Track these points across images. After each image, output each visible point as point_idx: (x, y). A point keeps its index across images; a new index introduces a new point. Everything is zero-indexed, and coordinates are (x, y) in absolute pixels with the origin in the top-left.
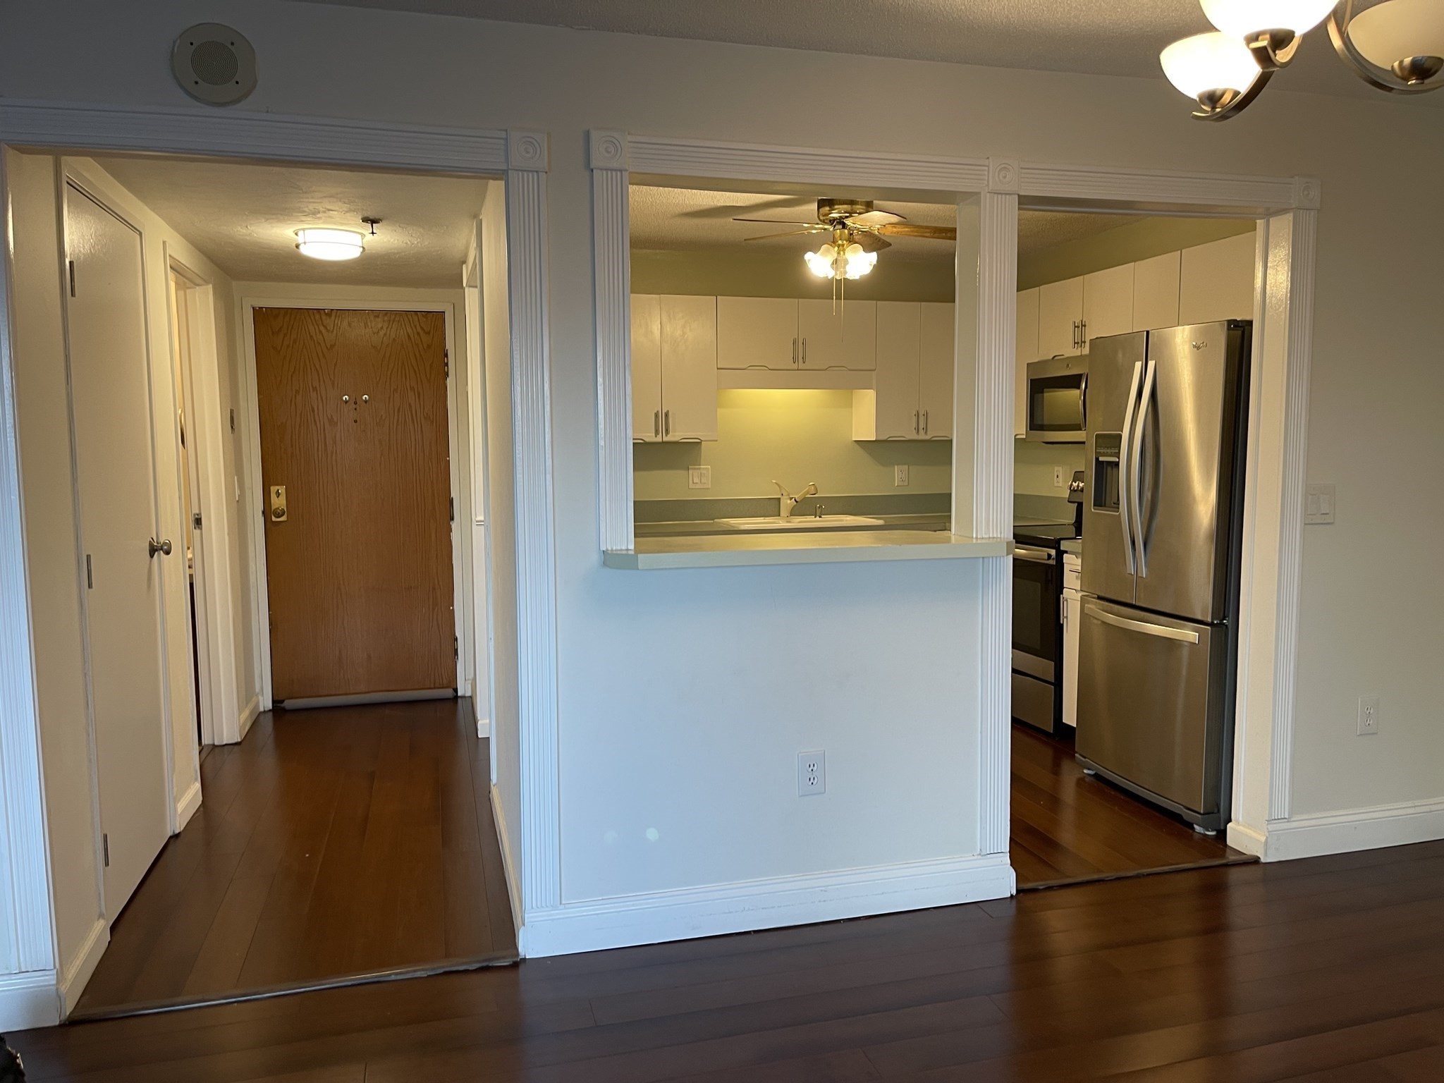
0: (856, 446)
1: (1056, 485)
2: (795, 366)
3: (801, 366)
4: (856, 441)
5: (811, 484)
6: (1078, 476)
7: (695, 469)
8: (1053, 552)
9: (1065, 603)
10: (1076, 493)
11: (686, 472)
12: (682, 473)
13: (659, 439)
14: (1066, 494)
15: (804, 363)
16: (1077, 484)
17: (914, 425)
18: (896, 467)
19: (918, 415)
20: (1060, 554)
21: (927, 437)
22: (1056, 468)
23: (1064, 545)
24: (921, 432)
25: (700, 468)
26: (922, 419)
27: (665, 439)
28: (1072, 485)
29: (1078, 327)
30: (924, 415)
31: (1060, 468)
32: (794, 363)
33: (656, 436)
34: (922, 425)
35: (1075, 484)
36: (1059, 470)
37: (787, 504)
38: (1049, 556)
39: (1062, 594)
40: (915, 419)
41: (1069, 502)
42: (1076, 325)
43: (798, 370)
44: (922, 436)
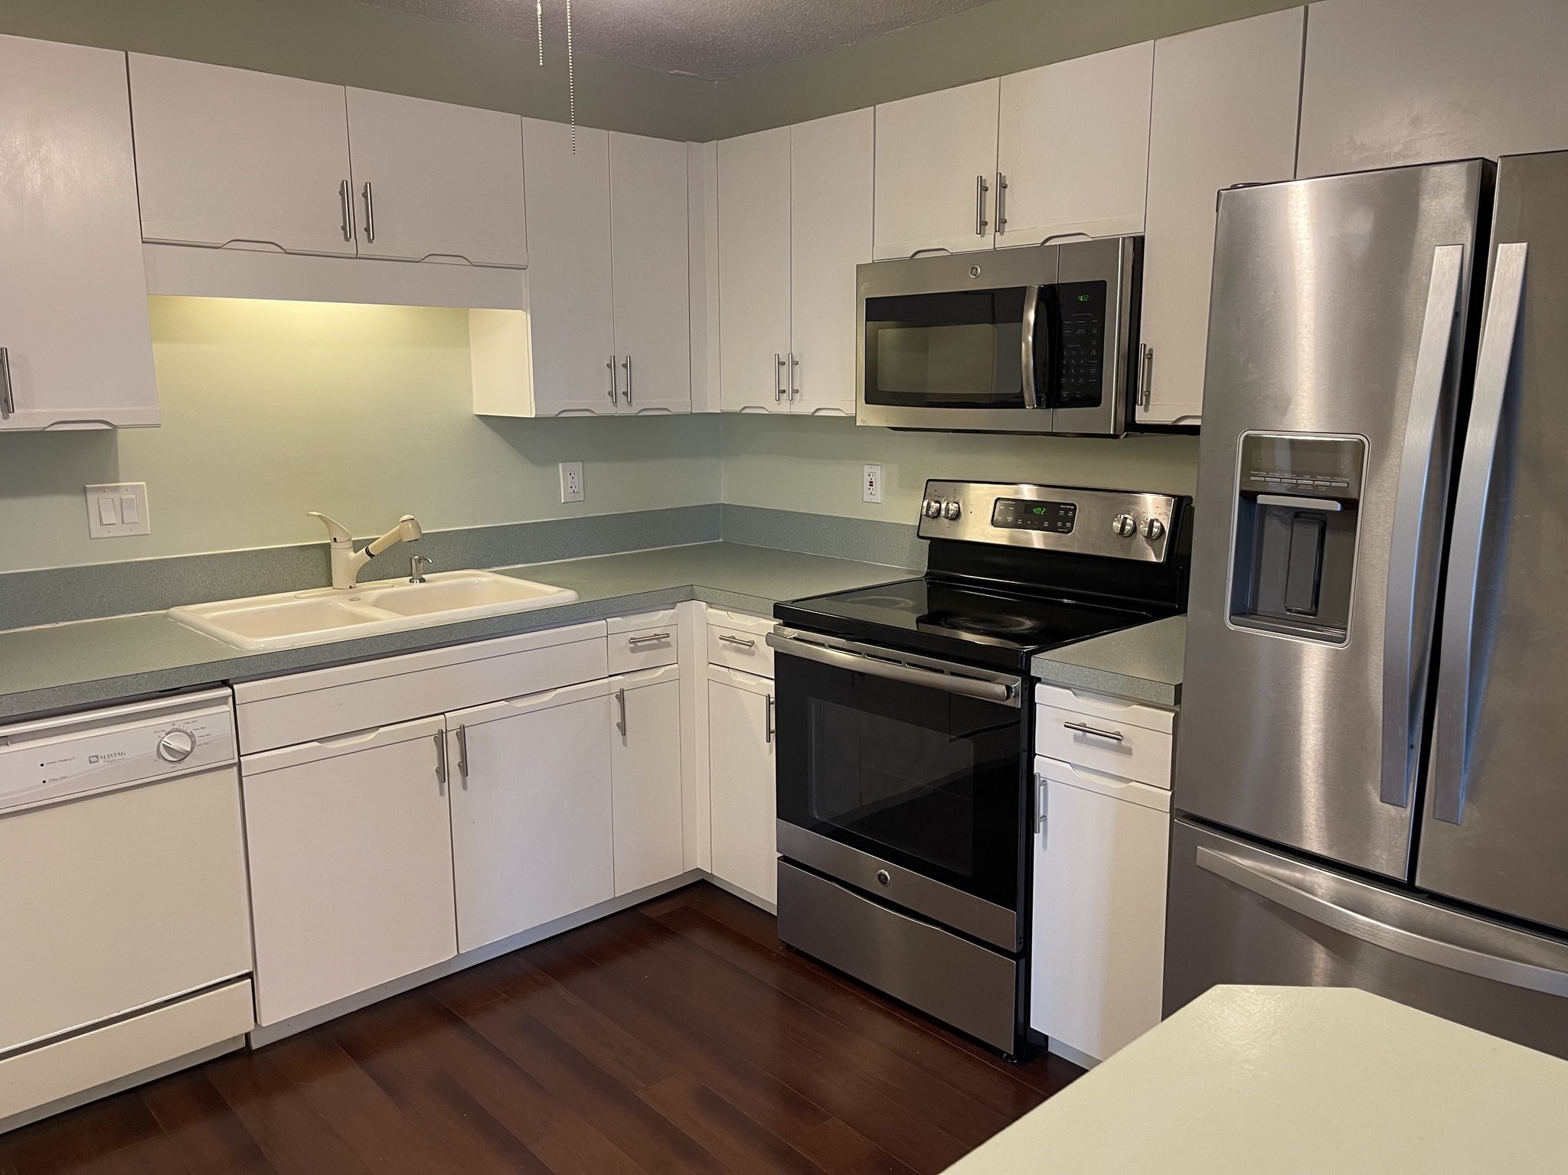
0: (484, 427)
1: (868, 498)
2: (349, 248)
3: (365, 249)
4: (483, 418)
5: (405, 517)
7: (103, 490)
8: (1017, 683)
11: (80, 499)
12: (69, 501)
15: (370, 241)
17: (606, 386)
19: (613, 365)
20: (1025, 683)
21: (632, 411)
22: (867, 469)
23: (1032, 665)
24: (620, 399)
25: (116, 489)
26: (622, 374)
27: (5, 425)
30: (626, 365)
31: (877, 470)
32: (347, 239)
34: (621, 386)
37: (347, 558)
38: (1009, 691)
40: (606, 373)
43: (357, 258)
44: (622, 409)
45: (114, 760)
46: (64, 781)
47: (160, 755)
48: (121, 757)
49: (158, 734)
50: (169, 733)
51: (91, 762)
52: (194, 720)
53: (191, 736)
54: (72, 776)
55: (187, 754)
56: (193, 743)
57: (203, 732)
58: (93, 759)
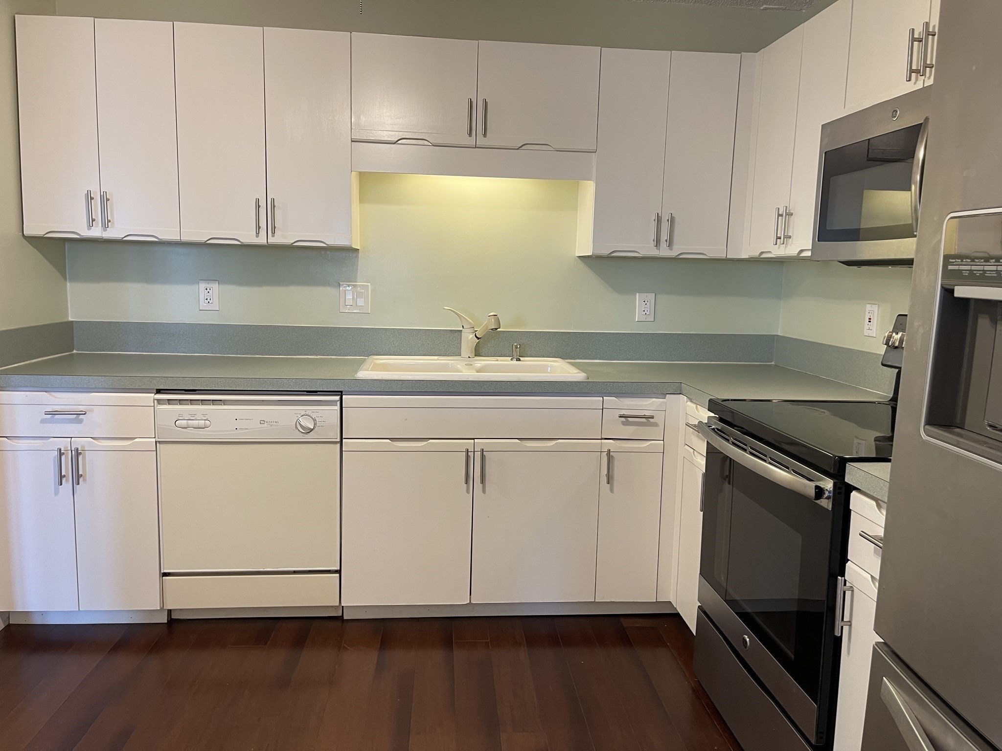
0: (581, 264)
1: (866, 332)
2: (471, 141)
3: (481, 141)
4: (579, 257)
5: (492, 314)
6: (901, 322)
7: (349, 286)
8: (828, 484)
9: (848, 594)
10: (898, 350)
11: (335, 290)
12: (330, 291)
13: (262, 240)
14: (882, 350)
15: (485, 136)
16: (900, 334)
17: (653, 236)
18: (638, 294)
19: (659, 220)
20: (844, 491)
21: (673, 253)
22: (868, 307)
23: (854, 474)
24: (664, 245)
25: (355, 286)
26: (665, 227)
27: (272, 240)
28: (889, 337)
29: (920, 41)
30: (668, 220)
31: (875, 308)
32: (470, 135)
33: (257, 236)
34: (664, 236)
35: (897, 337)
36: (872, 310)
37: (468, 339)
38: (820, 492)
39: (843, 575)
40: (653, 226)
41: (883, 365)
42: (916, 36)
43: (475, 147)
44: (664, 252)
45: (272, 425)
46: (246, 431)
47: (296, 427)
48: (277, 424)
49: (297, 415)
50: (303, 416)
51: (260, 423)
52: (317, 411)
53: (314, 420)
54: (250, 429)
55: (312, 430)
56: (315, 424)
57: (321, 419)
58: (262, 422)
